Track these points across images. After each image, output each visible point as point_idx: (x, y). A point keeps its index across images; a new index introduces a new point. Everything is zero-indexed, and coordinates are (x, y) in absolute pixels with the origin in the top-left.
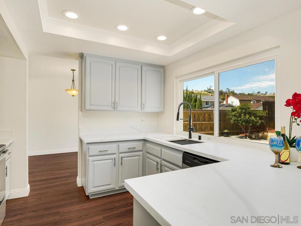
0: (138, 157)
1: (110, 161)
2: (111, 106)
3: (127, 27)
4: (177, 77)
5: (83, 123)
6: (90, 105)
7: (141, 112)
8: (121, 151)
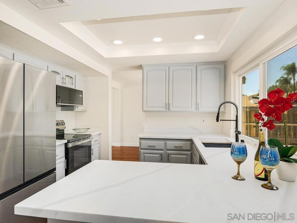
0: (185, 156)
1: (158, 155)
2: (165, 107)
3: (162, 39)
4: (235, 72)
5: (146, 122)
6: (147, 106)
7: (196, 112)
8: (168, 148)
